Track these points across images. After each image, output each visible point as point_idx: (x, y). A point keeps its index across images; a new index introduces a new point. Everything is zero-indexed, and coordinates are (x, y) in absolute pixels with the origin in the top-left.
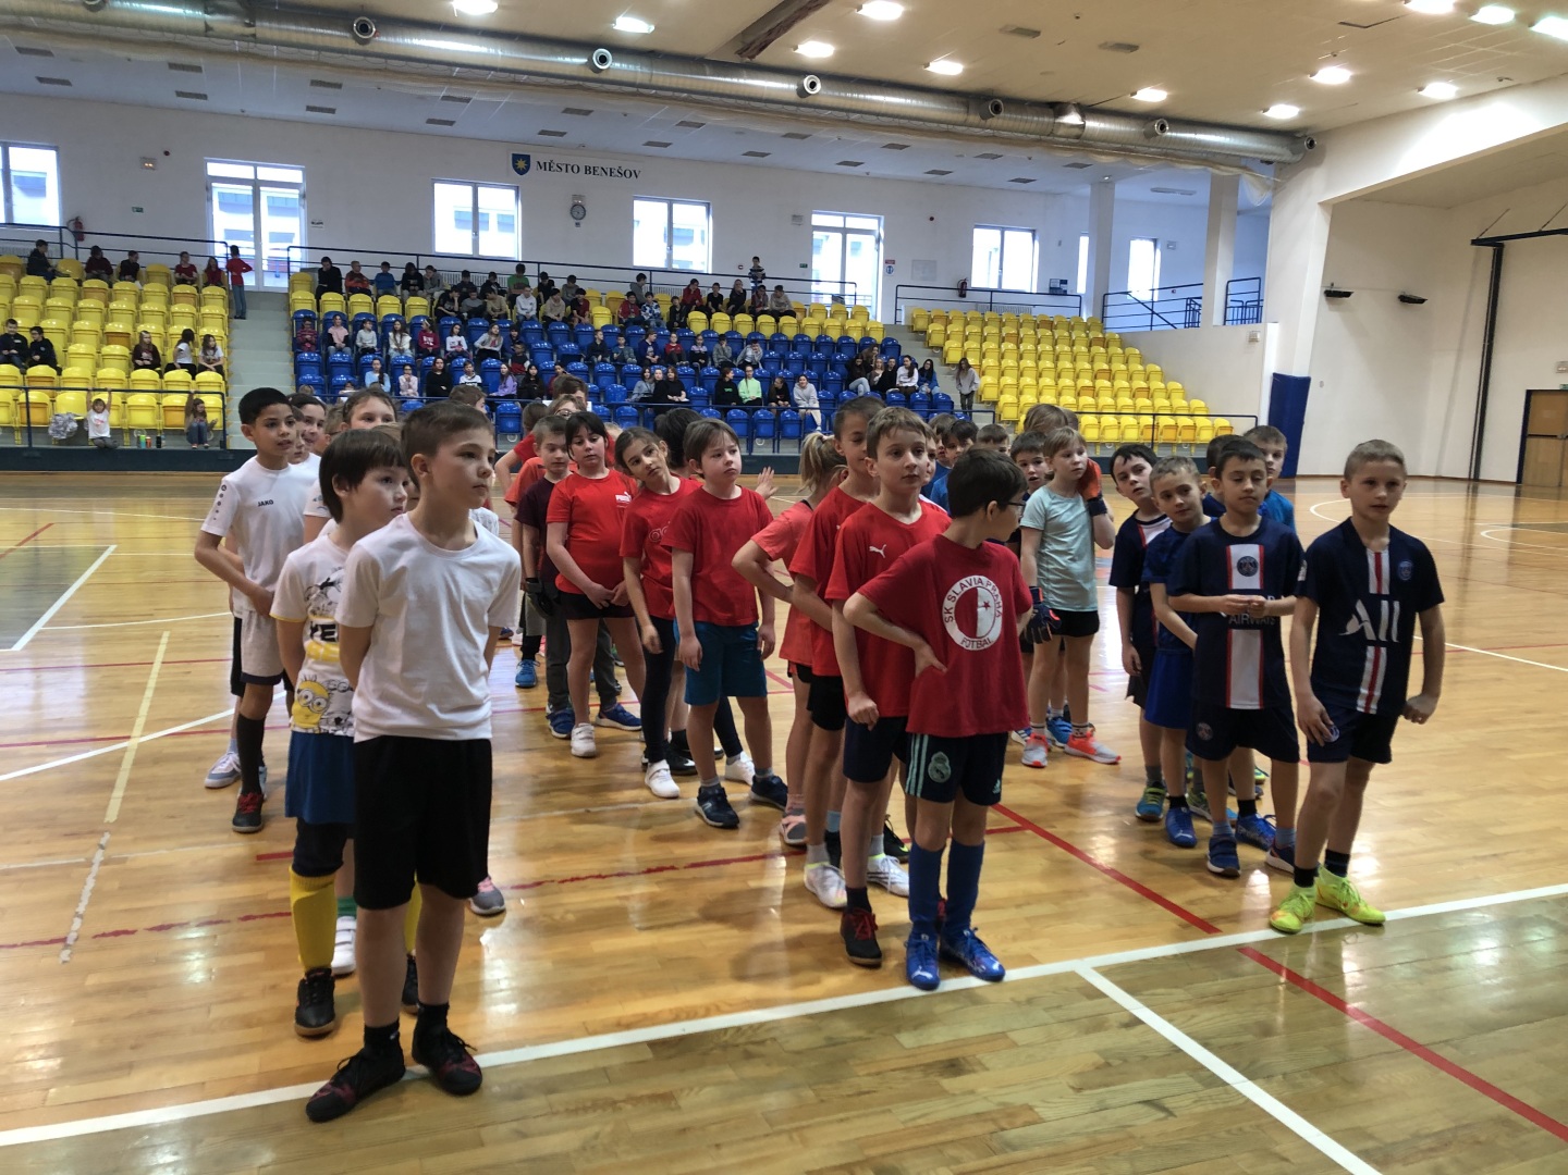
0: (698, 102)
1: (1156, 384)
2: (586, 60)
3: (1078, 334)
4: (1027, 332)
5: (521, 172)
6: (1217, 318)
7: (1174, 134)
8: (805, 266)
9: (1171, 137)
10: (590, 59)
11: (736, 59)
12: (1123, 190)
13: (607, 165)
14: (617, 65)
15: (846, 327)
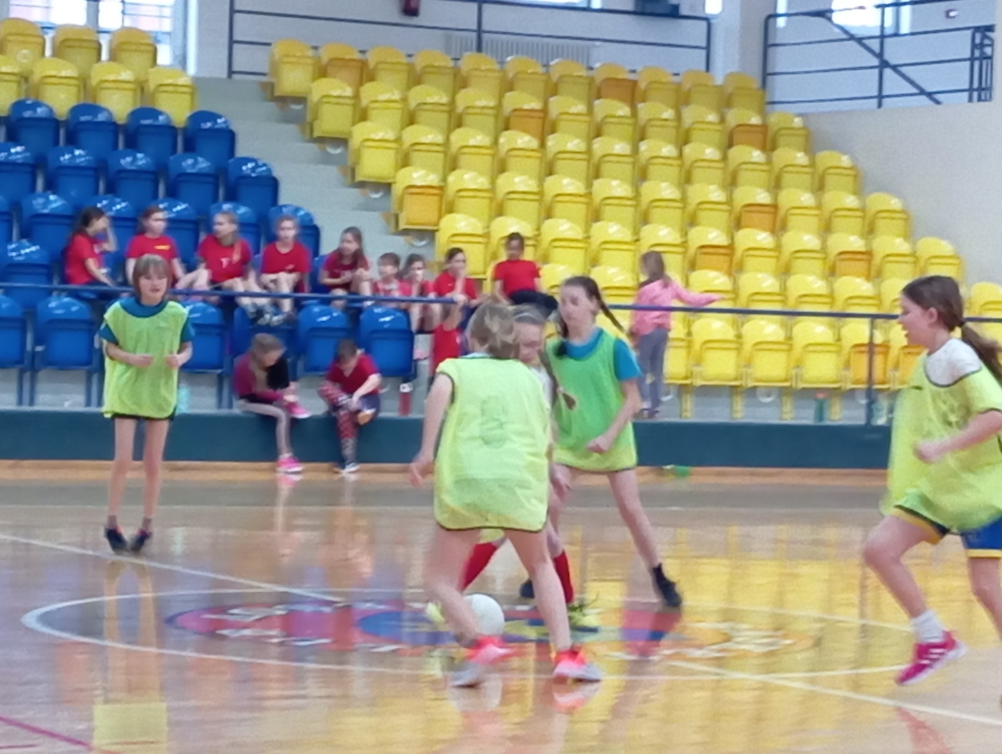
1: (891, 244)
3: (702, 114)
4: (568, 105)
15: (94, 82)
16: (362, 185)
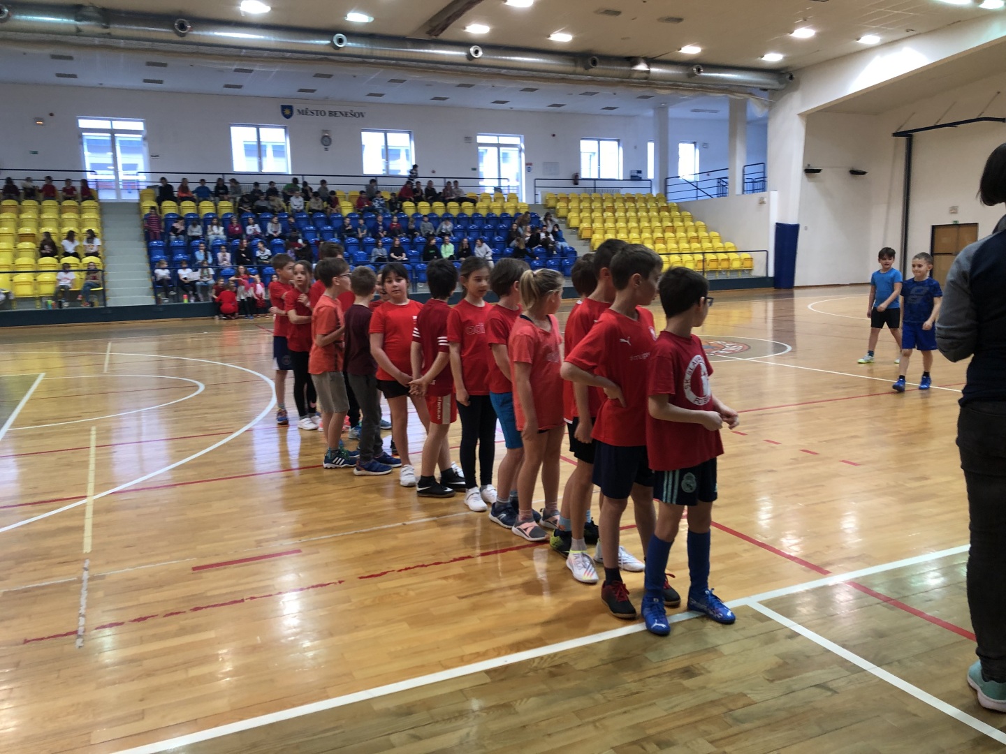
0: (404, 66)
1: (703, 234)
2: (328, 42)
3: (651, 204)
4: (618, 204)
5: (288, 117)
6: (739, 190)
7: (706, 74)
8: (474, 169)
9: (704, 76)
10: (332, 41)
11: (425, 37)
12: (674, 112)
13: (343, 109)
14: (350, 44)
15: (505, 207)
16: (571, 228)
